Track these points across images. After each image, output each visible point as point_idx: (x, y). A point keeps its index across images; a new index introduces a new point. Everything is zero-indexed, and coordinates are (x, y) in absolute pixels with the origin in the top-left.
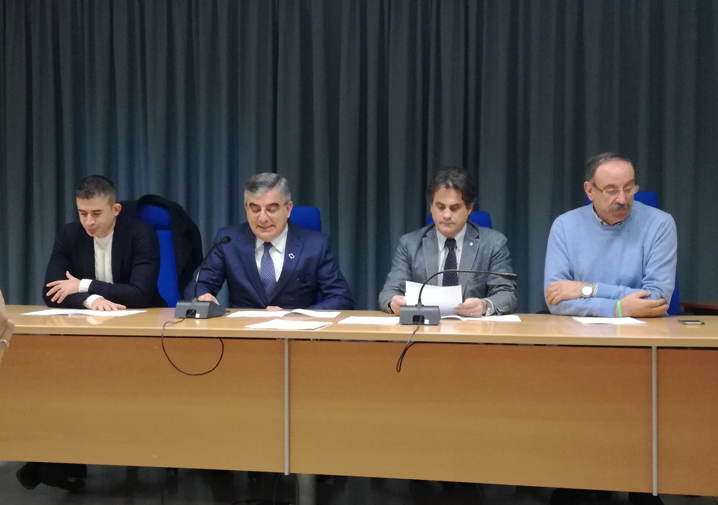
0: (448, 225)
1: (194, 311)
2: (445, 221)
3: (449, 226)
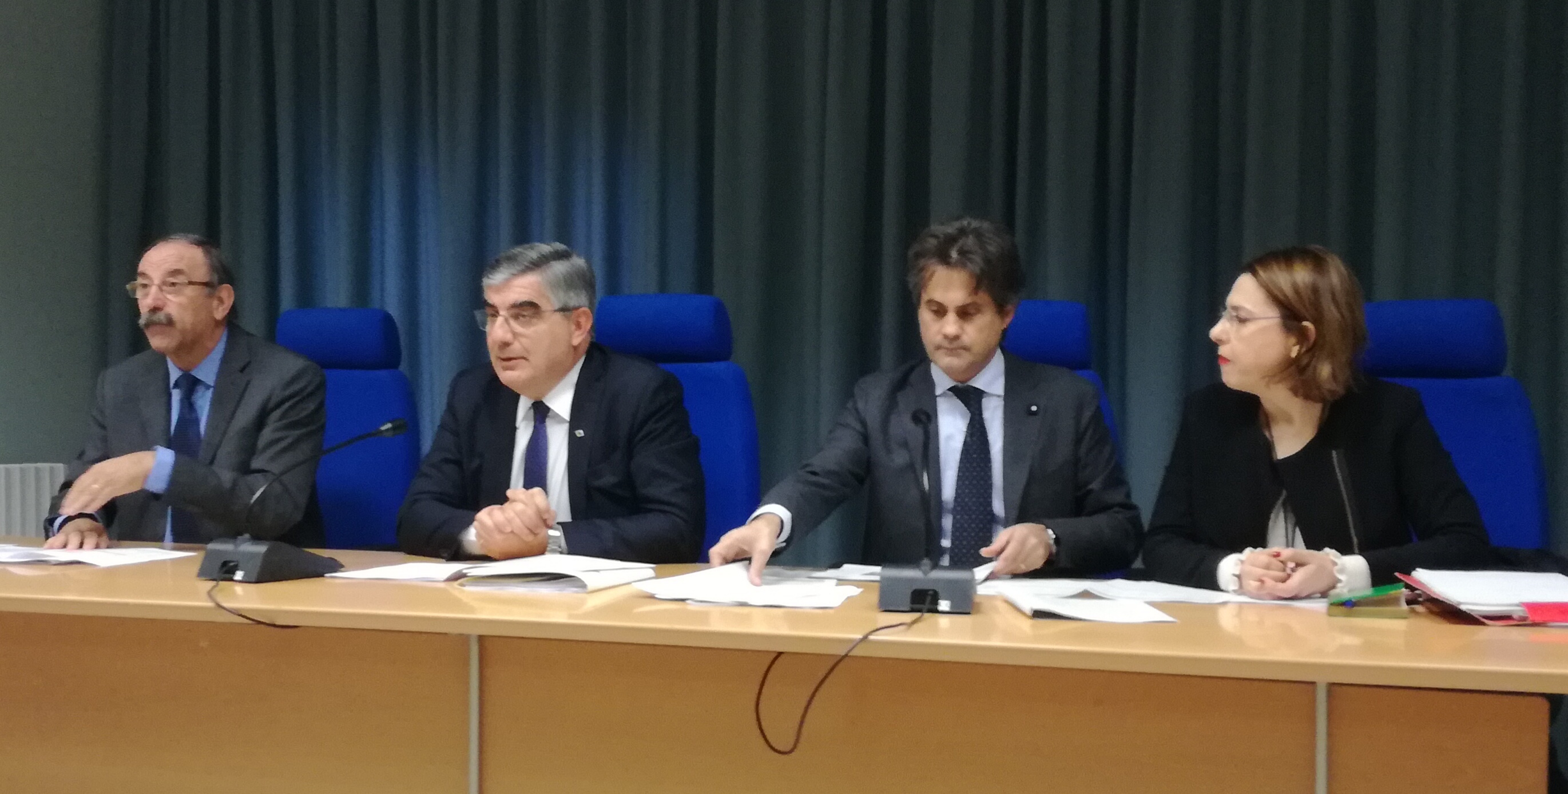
0: (952, 352)
2: (946, 344)
3: (958, 356)
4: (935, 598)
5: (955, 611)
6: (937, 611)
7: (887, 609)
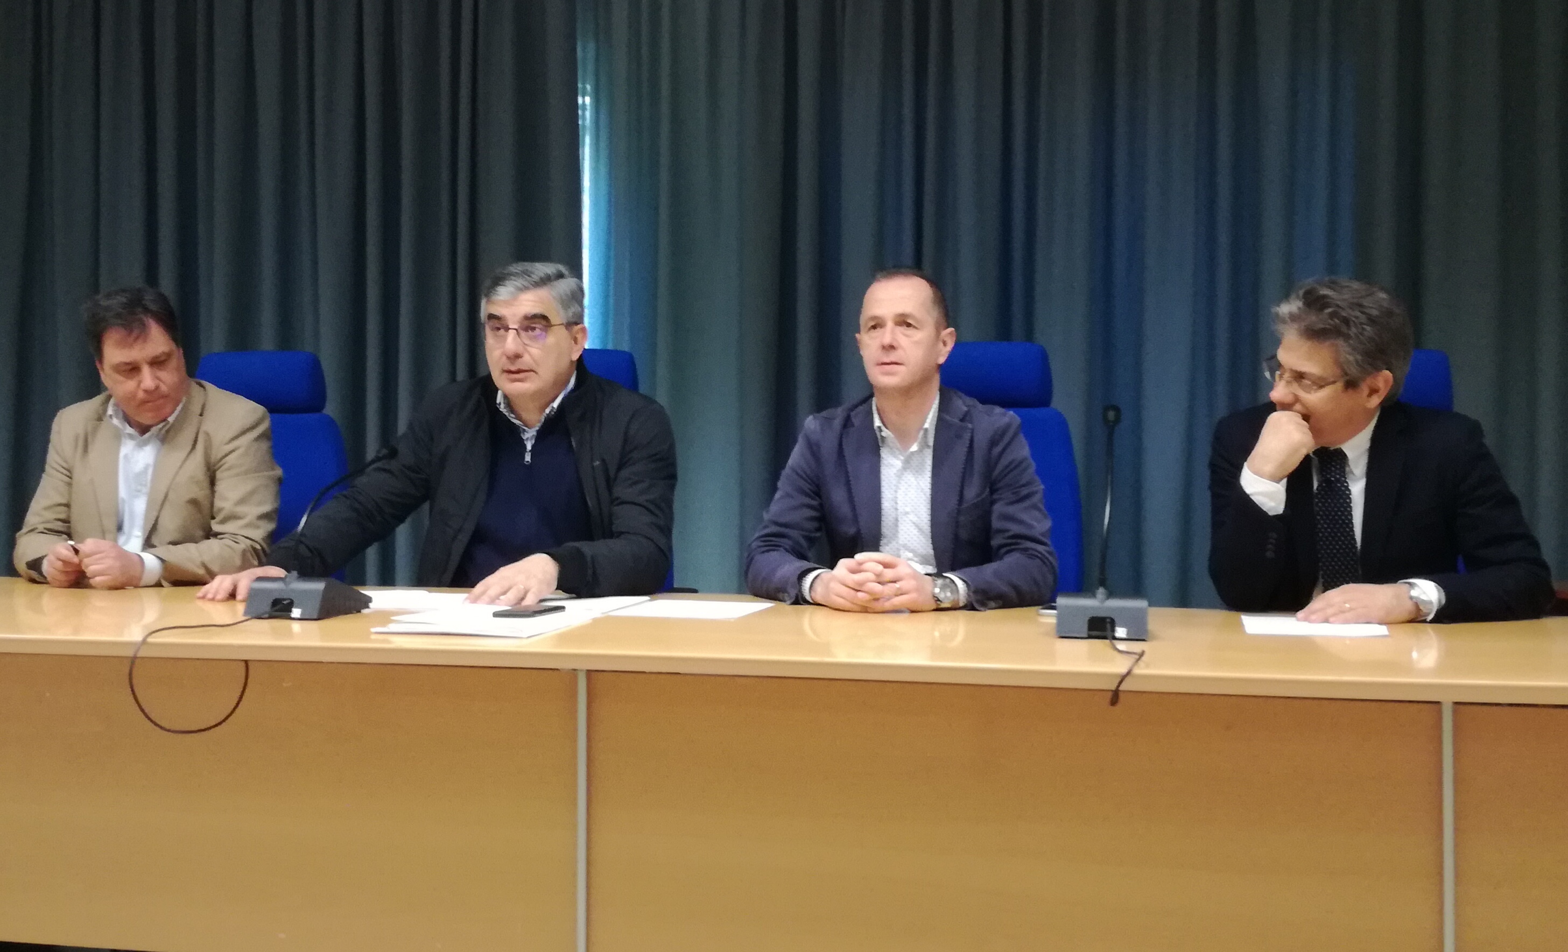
1: (289, 601)
4: (1113, 624)
5: (1131, 638)
6: (1115, 638)
7: (1064, 635)
